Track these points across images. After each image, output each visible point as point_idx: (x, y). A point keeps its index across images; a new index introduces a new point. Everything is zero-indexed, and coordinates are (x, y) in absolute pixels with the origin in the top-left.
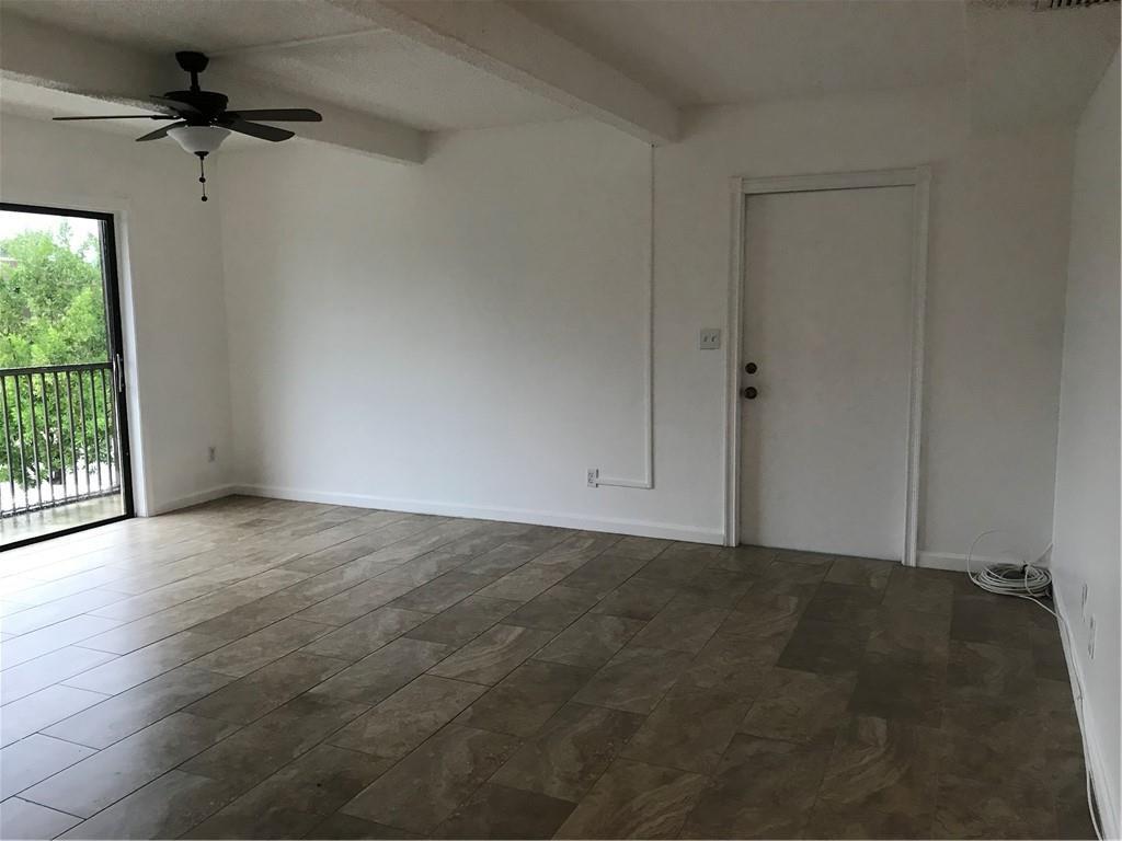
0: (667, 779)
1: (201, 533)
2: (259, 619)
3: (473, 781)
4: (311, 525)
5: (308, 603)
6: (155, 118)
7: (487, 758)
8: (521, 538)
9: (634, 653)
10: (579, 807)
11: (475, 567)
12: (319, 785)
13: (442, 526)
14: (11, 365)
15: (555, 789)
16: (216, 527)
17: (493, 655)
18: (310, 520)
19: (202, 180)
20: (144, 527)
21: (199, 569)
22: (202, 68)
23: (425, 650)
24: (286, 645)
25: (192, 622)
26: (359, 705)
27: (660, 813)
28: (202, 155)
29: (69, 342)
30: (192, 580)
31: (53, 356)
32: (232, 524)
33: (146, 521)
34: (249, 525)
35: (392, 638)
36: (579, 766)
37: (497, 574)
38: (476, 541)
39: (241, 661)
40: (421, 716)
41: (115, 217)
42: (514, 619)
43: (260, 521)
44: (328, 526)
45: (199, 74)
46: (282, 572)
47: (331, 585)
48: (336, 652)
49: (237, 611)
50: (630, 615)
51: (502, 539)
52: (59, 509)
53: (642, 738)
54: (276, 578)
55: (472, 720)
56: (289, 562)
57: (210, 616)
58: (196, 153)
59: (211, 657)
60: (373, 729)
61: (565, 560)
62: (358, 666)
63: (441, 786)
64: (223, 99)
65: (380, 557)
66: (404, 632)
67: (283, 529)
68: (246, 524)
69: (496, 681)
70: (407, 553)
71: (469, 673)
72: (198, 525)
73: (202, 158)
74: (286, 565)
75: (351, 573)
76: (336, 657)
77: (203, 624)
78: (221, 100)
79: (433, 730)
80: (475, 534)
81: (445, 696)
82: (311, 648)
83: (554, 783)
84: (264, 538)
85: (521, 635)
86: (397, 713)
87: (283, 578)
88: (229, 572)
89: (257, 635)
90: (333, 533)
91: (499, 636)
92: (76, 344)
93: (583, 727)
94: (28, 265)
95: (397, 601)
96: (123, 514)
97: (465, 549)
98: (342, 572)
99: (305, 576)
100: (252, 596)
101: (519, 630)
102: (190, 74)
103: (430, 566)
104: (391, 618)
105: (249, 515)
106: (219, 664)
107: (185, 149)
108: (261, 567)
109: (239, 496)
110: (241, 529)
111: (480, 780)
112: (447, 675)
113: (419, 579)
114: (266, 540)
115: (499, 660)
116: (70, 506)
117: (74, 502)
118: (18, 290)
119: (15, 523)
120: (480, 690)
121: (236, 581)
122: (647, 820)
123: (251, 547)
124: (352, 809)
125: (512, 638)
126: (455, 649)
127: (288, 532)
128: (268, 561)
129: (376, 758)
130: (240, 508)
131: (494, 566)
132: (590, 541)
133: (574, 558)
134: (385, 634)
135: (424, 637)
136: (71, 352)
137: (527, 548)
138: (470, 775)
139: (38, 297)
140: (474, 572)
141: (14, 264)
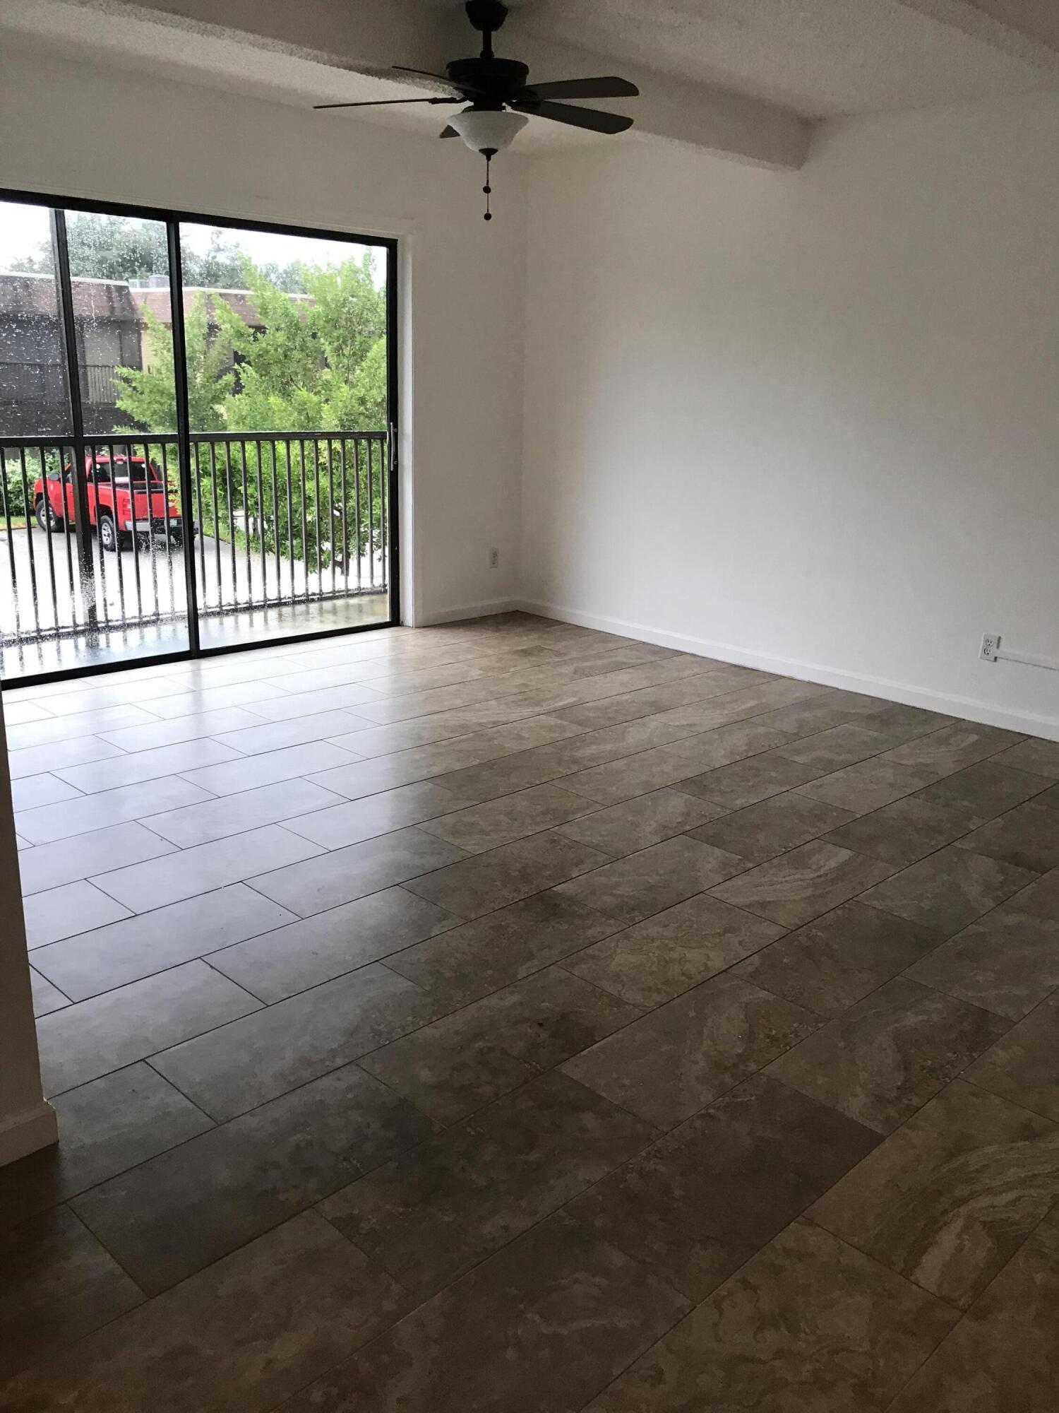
0: (1028, 1133)
1: (470, 656)
2: (513, 779)
3: (742, 1067)
4: (599, 662)
5: (575, 768)
6: (434, 101)
7: (768, 1036)
8: (870, 718)
9: (1012, 920)
10: (887, 1143)
11: (798, 752)
12: (540, 1025)
13: (763, 688)
14: (302, 426)
15: (855, 1106)
16: (490, 651)
17: (804, 884)
18: (598, 656)
19: (487, 190)
20: (409, 639)
21: (458, 702)
22: (497, 24)
23: (711, 859)
24: (538, 819)
25: (436, 770)
26: (612, 921)
27: (1009, 1187)
28: (489, 153)
29: (362, 401)
30: (446, 715)
31: (344, 417)
32: (506, 648)
33: (411, 632)
34: (525, 653)
35: (671, 833)
36: (898, 1078)
37: (829, 767)
38: (807, 715)
39: (482, 832)
40: (690, 954)
41: (398, 242)
42: (841, 836)
43: (540, 650)
44: (619, 667)
45: (493, 33)
46: (552, 721)
47: (608, 747)
48: (596, 840)
49: (489, 765)
50: (1015, 859)
51: (844, 717)
52: (327, 605)
53: (1000, 1055)
54: (542, 727)
55: (754, 975)
56: (564, 708)
57: (457, 766)
58: (480, 150)
59: (449, 820)
60: (623, 959)
61: (928, 761)
62: (620, 866)
63: (696, 1062)
64: (521, 69)
65: (677, 718)
66: (688, 828)
67: (565, 663)
68: (522, 651)
69: (800, 924)
70: (714, 717)
71: (764, 905)
72: (466, 645)
73: (489, 159)
74: (560, 712)
75: (635, 736)
76: (596, 847)
77: (446, 775)
78: (520, 69)
79: (699, 978)
80: (806, 704)
81: (726, 931)
82: (566, 829)
83: (856, 1096)
84: (541, 672)
85: (846, 863)
86: (657, 943)
87: (551, 729)
88: (490, 712)
89: (506, 800)
90: (624, 676)
91: (815, 859)
92: (369, 405)
93: (911, 1019)
94: (327, 305)
95: (685, 783)
96: (388, 619)
97: (789, 725)
98: (624, 732)
99: (578, 730)
100: (511, 746)
101: (844, 854)
102: (480, 33)
103: (738, 741)
104: (675, 806)
105: (525, 640)
106: (455, 832)
107: (469, 145)
108: (526, 711)
109: (523, 613)
110: (516, 657)
111: (752, 1067)
112: (734, 901)
113: (720, 757)
114: (541, 676)
115: (809, 892)
116: (339, 602)
117: (342, 597)
118: (314, 336)
119: (280, 615)
120: (773, 931)
121: (495, 724)
122: (990, 1191)
123: (522, 682)
124: (574, 1069)
125: (832, 864)
126: (751, 865)
127: (567, 670)
128: (538, 704)
129: (618, 1002)
130: (521, 629)
131: (827, 755)
132: (974, 738)
133: (943, 760)
134: (664, 827)
135: (715, 841)
136: (363, 414)
137: (875, 734)
138: (739, 1056)
139: (335, 344)
140: (796, 759)
141: (312, 302)
